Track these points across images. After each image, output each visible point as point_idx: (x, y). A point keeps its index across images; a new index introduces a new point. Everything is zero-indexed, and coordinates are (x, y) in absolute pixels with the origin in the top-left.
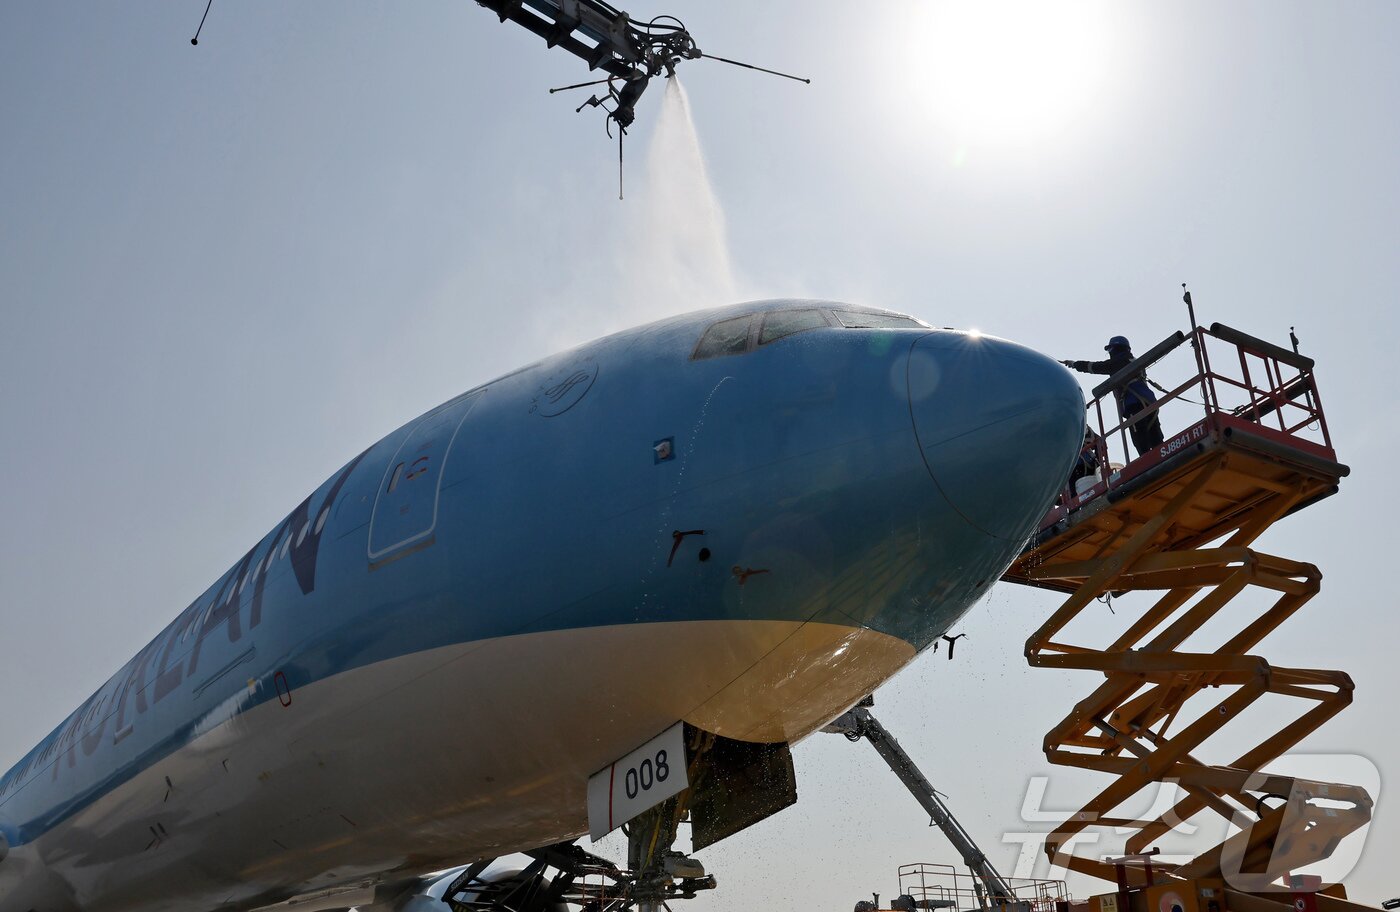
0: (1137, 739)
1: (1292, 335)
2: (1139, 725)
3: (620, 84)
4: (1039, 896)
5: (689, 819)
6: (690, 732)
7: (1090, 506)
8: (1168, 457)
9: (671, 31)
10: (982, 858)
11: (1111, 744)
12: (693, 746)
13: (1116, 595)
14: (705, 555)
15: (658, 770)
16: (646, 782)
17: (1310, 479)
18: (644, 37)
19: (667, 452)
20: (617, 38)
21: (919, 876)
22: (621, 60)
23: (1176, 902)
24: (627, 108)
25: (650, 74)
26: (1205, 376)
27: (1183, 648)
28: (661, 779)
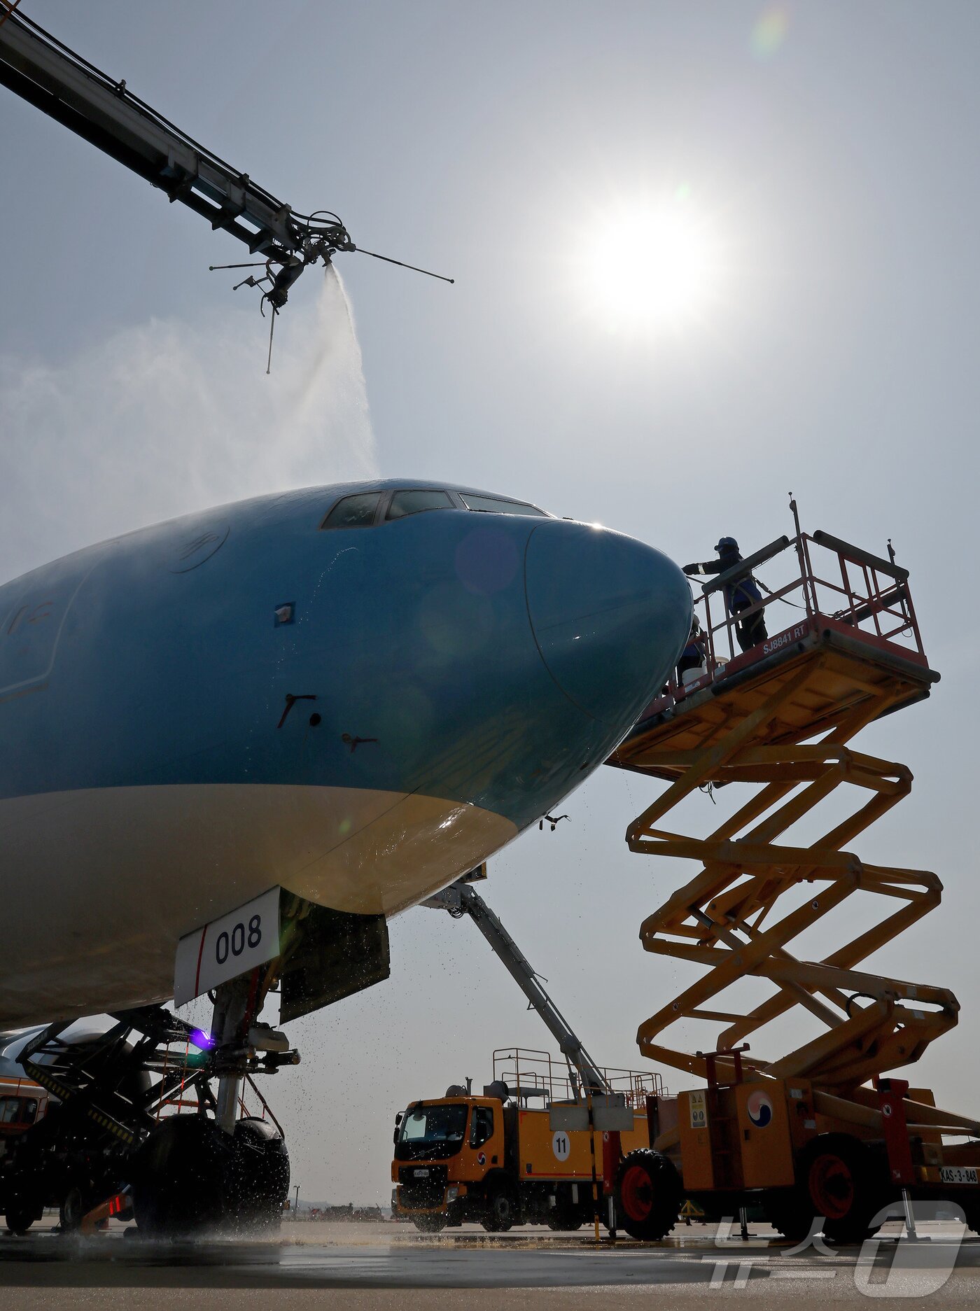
0: (732, 931)
1: (889, 546)
2: (735, 916)
3: (277, 268)
4: (634, 1088)
5: (279, 989)
6: (286, 898)
7: (695, 697)
8: (770, 654)
9: (329, 226)
10: (579, 1046)
11: (707, 933)
12: (288, 913)
13: (718, 785)
14: (315, 720)
15: (250, 935)
16: (237, 948)
17: (903, 683)
18: (303, 228)
19: (288, 616)
20: (278, 227)
21: (513, 1062)
22: (280, 247)
23: (764, 1101)
24: (281, 291)
25: (306, 263)
26: (807, 579)
27: (780, 841)
28: (252, 945)
